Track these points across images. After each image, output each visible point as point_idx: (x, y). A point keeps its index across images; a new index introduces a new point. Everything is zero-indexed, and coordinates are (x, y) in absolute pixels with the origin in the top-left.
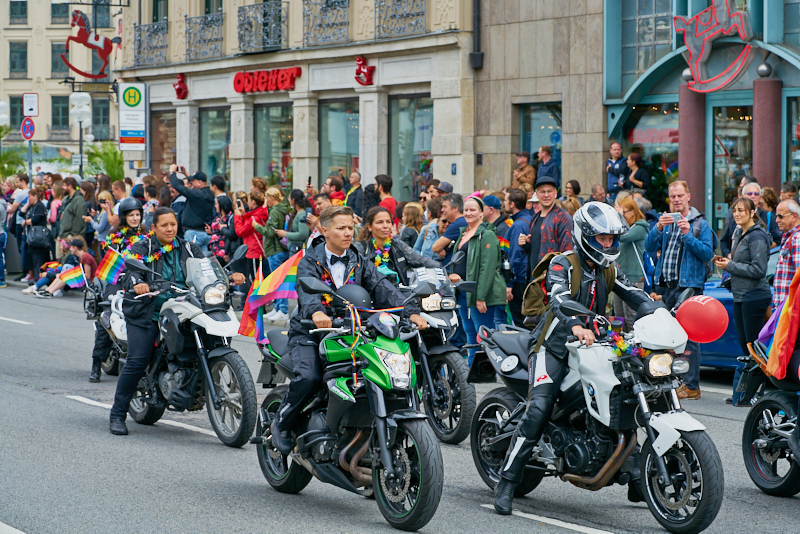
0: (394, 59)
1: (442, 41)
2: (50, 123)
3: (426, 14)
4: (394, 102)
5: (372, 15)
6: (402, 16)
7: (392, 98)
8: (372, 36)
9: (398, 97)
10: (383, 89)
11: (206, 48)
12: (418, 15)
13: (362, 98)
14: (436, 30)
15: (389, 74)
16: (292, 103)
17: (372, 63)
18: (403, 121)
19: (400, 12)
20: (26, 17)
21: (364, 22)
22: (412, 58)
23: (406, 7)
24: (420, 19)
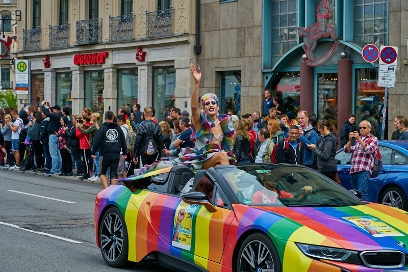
0: (156, 48)
1: (180, 40)
3: (172, 25)
4: (155, 70)
5: (145, 26)
6: (160, 26)
7: (155, 68)
8: (144, 37)
9: (158, 68)
10: (150, 64)
11: (60, 42)
12: (168, 26)
13: (140, 68)
14: (177, 34)
15: (153, 56)
16: (104, 70)
17: (145, 50)
18: (160, 80)
19: (159, 24)
21: (140, 29)
22: (165, 48)
23: (162, 22)
24: (169, 28)
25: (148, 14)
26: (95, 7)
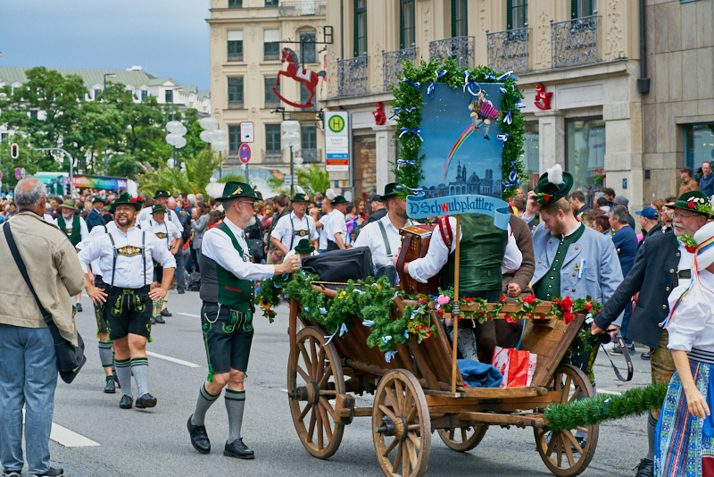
0: (569, 86)
1: (612, 69)
2: (264, 148)
3: (598, 45)
4: (570, 124)
5: (549, 47)
6: (576, 47)
7: (568, 120)
8: (549, 66)
9: (573, 120)
10: (559, 113)
12: (590, 46)
13: (542, 121)
14: (606, 59)
15: (565, 99)
17: (549, 89)
18: (578, 140)
19: (574, 43)
20: (242, 55)
21: (541, 53)
22: (586, 84)
23: (579, 39)
24: (592, 49)
25: (554, 25)
26: (462, 16)
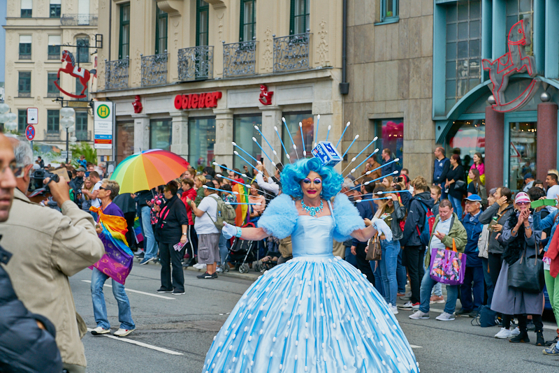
0: (287, 87)
1: (320, 75)
2: (46, 129)
3: (310, 56)
4: (286, 117)
5: (272, 56)
6: (293, 57)
7: (285, 114)
8: (271, 71)
9: (289, 113)
10: (278, 108)
11: (155, 78)
12: (304, 56)
13: (264, 114)
14: (316, 67)
15: (281, 98)
16: (215, 117)
17: (271, 89)
19: (291, 54)
20: (30, 55)
21: (265, 61)
22: (299, 86)
23: (295, 51)
24: (305, 59)
25: (276, 39)
26: (204, 30)
